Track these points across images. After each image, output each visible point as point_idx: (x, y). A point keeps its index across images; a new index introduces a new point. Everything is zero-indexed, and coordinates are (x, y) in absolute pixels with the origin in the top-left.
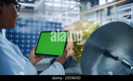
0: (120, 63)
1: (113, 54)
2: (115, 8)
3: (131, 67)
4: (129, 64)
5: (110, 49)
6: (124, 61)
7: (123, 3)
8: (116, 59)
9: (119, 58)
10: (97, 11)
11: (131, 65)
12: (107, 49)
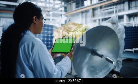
0: (105, 60)
1: (99, 52)
2: (99, 10)
3: (113, 62)
4: (111, 60)
5: (96, 48)
6: (108, 58)
7: (107, 5)
8: (101, 56)
9: (104, 56)
10: (82, 12)
11: (113, 61)
12: (94, 49)
